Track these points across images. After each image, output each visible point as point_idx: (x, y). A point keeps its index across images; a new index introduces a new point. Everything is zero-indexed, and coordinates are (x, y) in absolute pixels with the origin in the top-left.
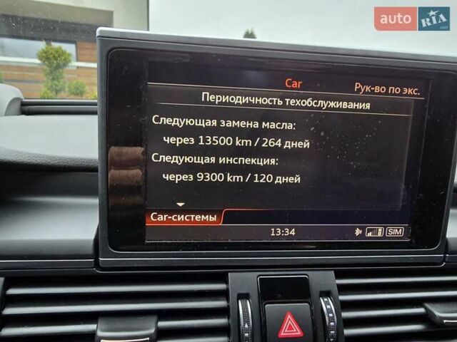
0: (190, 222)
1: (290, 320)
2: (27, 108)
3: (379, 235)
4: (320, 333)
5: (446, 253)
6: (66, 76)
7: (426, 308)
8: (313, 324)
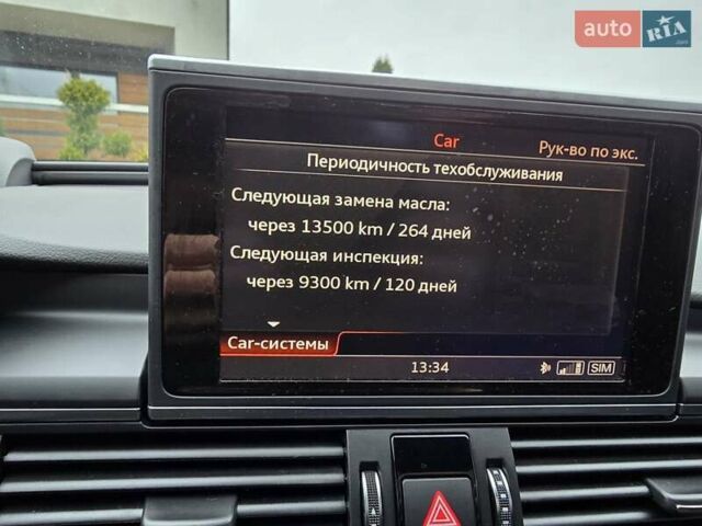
0: (289, 351)
1: (440, 503)
2: (40, 174)
3: (578, 372)
5: (679, 400)
6: (100, 125)
7: (649, 486)
8: (477, 509)
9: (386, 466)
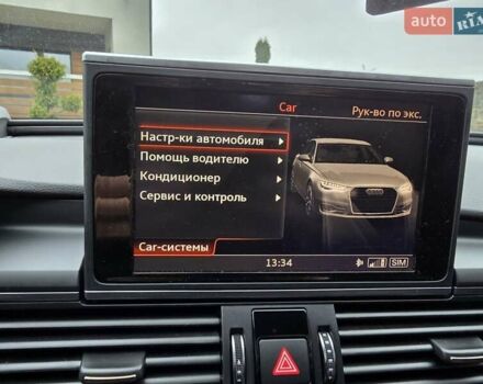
0: (181, 252)
1: (285, 356)
2: (13, 128)
3: (382, 265)
4: (318, 371)
5: (454, 285)
6: (58, 89)
7: (433, 345)
8: (311, 361)
9: (249, 331)
